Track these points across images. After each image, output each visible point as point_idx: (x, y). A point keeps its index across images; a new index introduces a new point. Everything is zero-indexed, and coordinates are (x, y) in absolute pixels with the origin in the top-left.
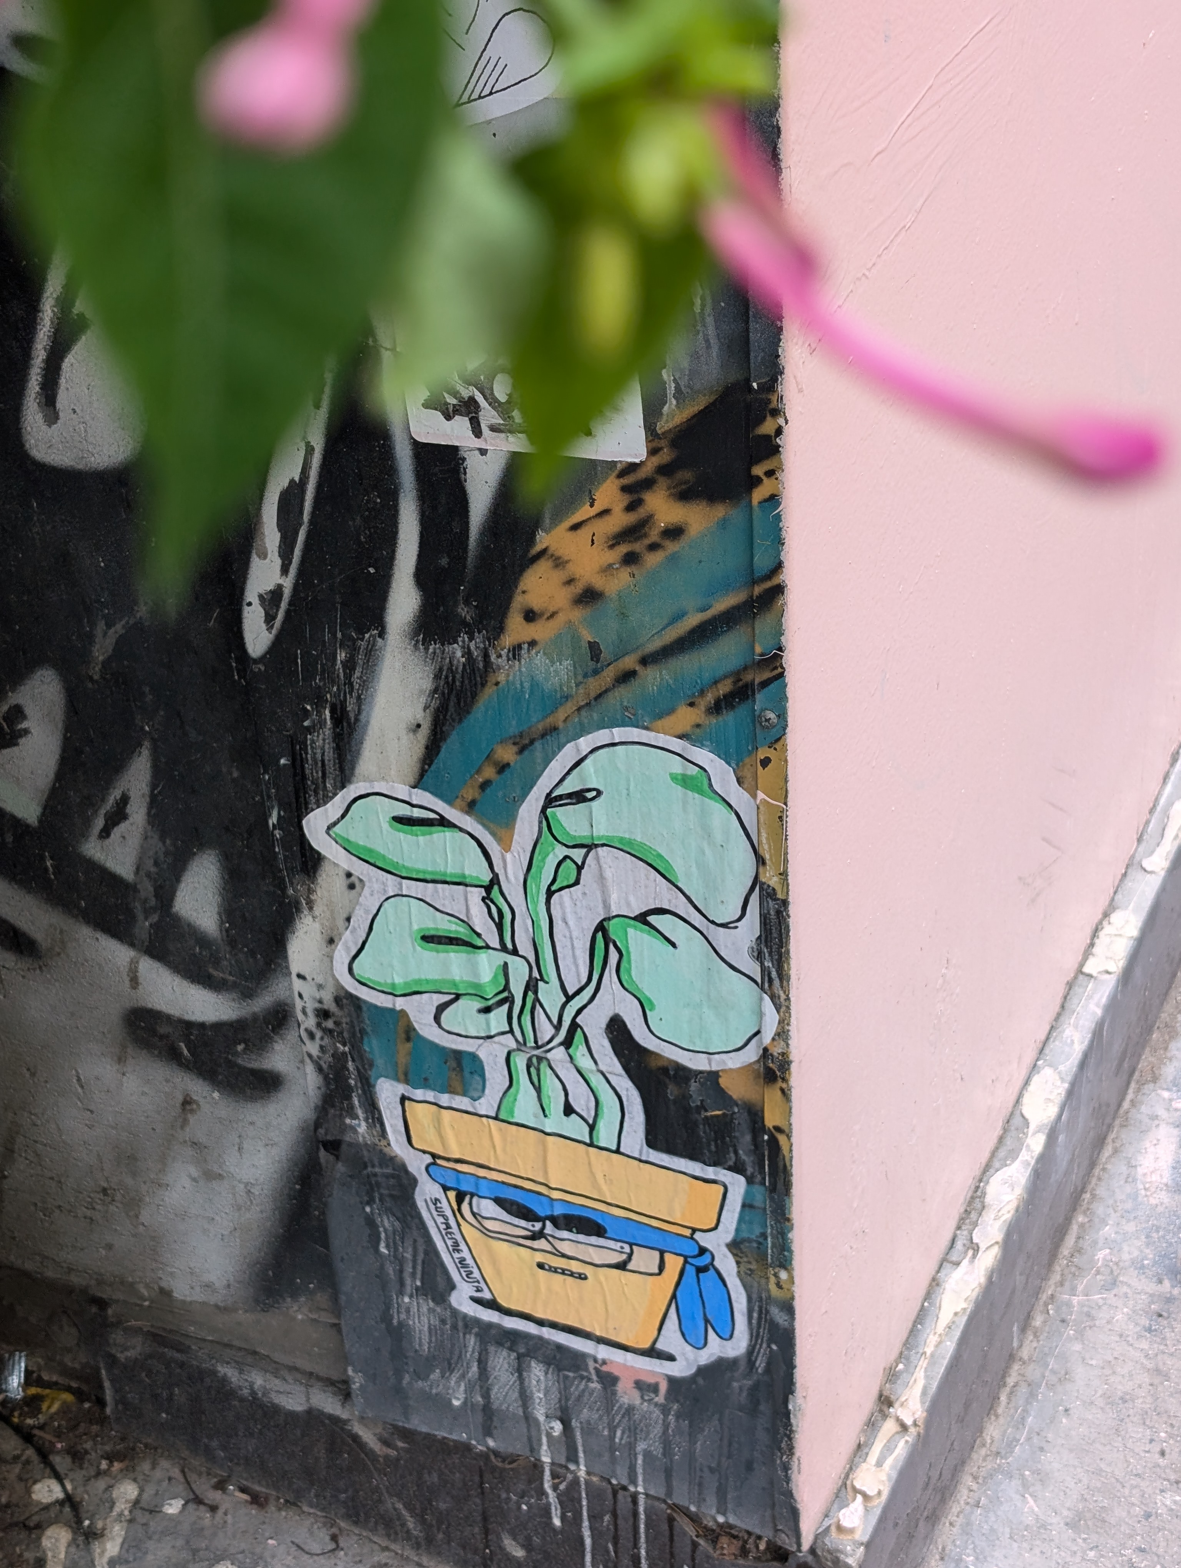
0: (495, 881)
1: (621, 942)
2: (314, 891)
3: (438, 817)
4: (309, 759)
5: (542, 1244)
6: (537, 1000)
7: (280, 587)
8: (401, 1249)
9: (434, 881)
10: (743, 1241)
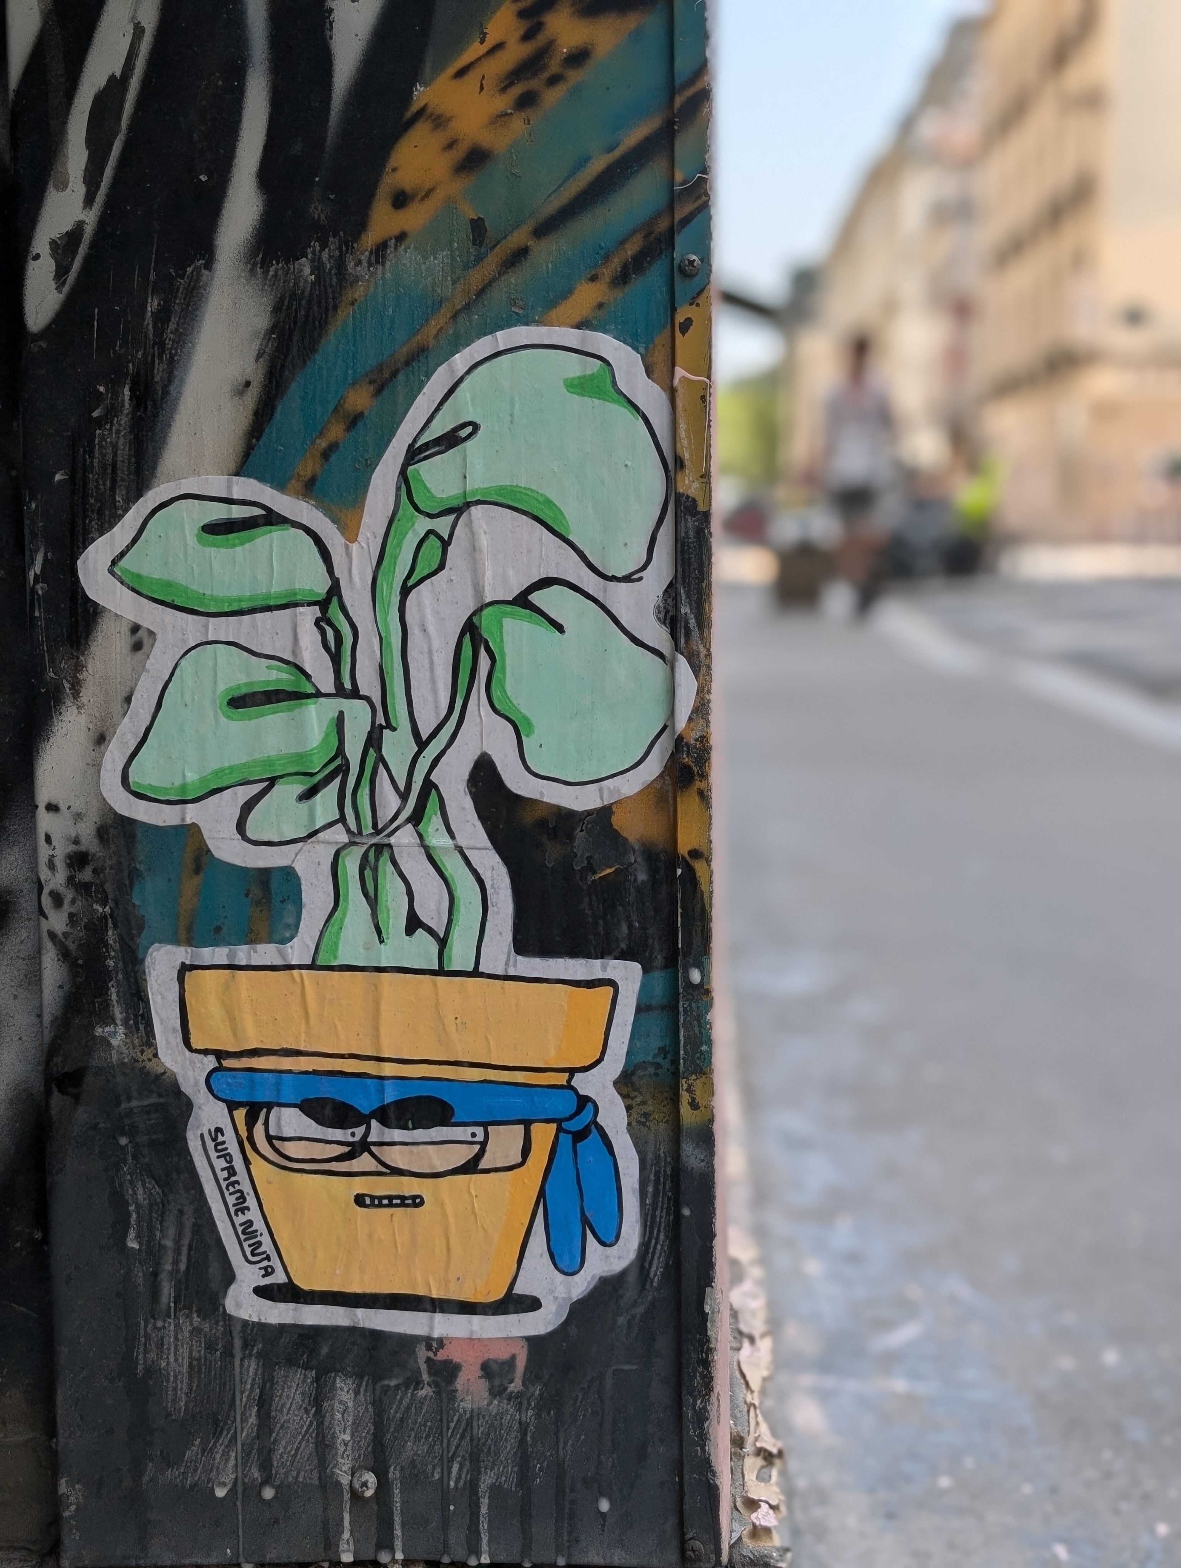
0: (335, 590)
1: (495, 642)
2: (83, 666)
3: (264, 512)
4: (96, 465)
5: (364, 1162)
6: (381, 759)
7: (80, 226)
8: (158, 1234)
9: (252, 611)
10: (637, 1067)
